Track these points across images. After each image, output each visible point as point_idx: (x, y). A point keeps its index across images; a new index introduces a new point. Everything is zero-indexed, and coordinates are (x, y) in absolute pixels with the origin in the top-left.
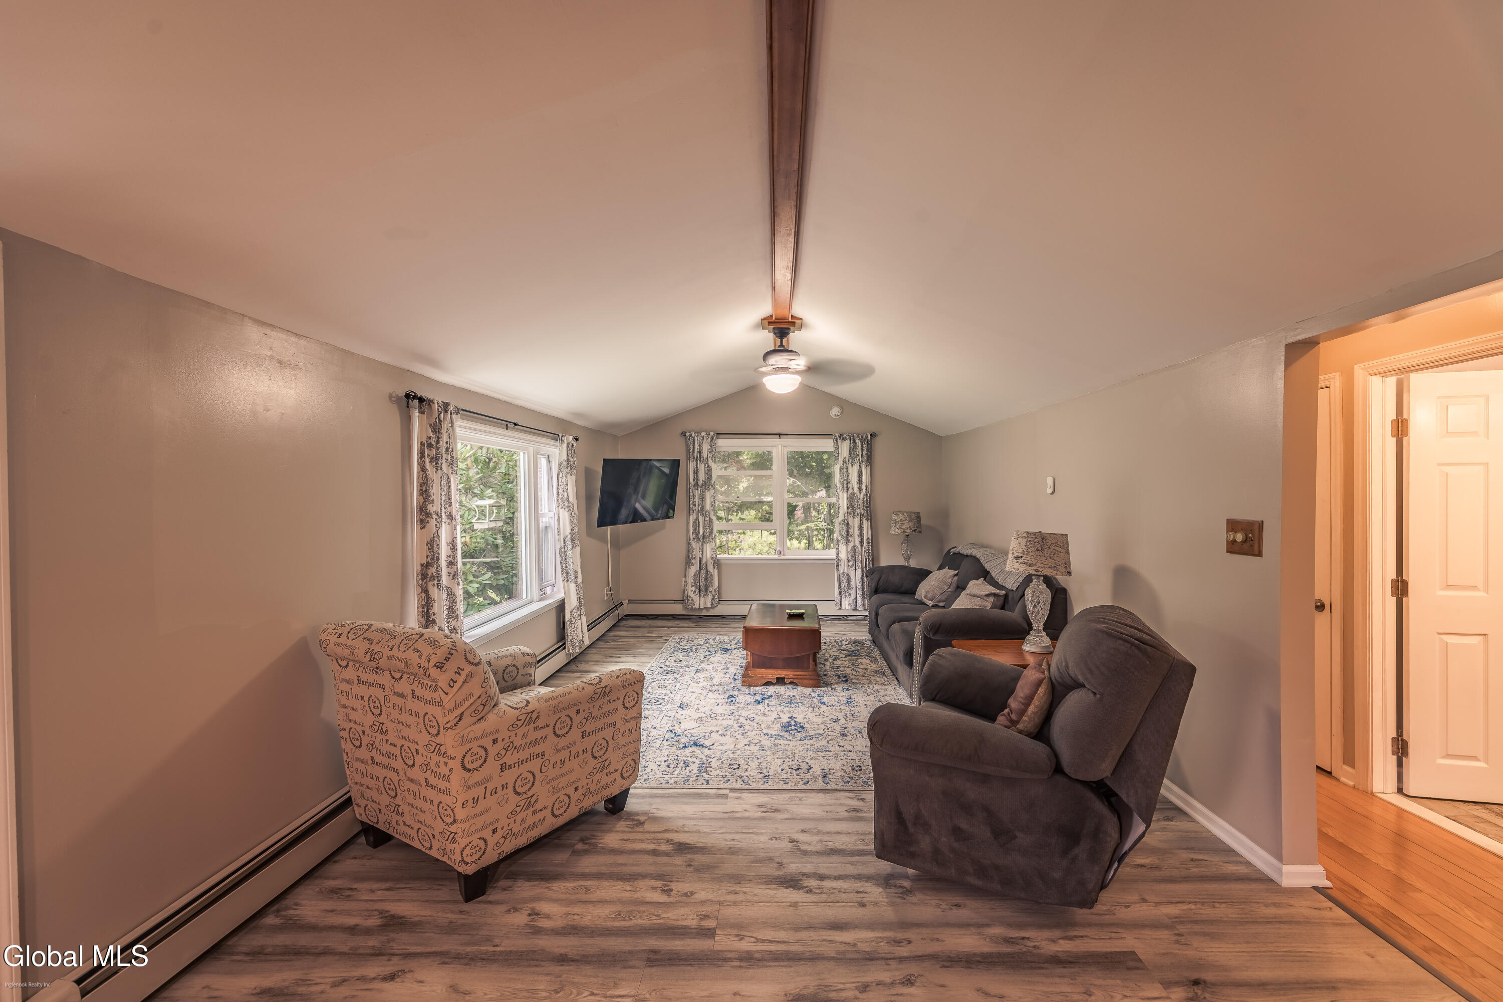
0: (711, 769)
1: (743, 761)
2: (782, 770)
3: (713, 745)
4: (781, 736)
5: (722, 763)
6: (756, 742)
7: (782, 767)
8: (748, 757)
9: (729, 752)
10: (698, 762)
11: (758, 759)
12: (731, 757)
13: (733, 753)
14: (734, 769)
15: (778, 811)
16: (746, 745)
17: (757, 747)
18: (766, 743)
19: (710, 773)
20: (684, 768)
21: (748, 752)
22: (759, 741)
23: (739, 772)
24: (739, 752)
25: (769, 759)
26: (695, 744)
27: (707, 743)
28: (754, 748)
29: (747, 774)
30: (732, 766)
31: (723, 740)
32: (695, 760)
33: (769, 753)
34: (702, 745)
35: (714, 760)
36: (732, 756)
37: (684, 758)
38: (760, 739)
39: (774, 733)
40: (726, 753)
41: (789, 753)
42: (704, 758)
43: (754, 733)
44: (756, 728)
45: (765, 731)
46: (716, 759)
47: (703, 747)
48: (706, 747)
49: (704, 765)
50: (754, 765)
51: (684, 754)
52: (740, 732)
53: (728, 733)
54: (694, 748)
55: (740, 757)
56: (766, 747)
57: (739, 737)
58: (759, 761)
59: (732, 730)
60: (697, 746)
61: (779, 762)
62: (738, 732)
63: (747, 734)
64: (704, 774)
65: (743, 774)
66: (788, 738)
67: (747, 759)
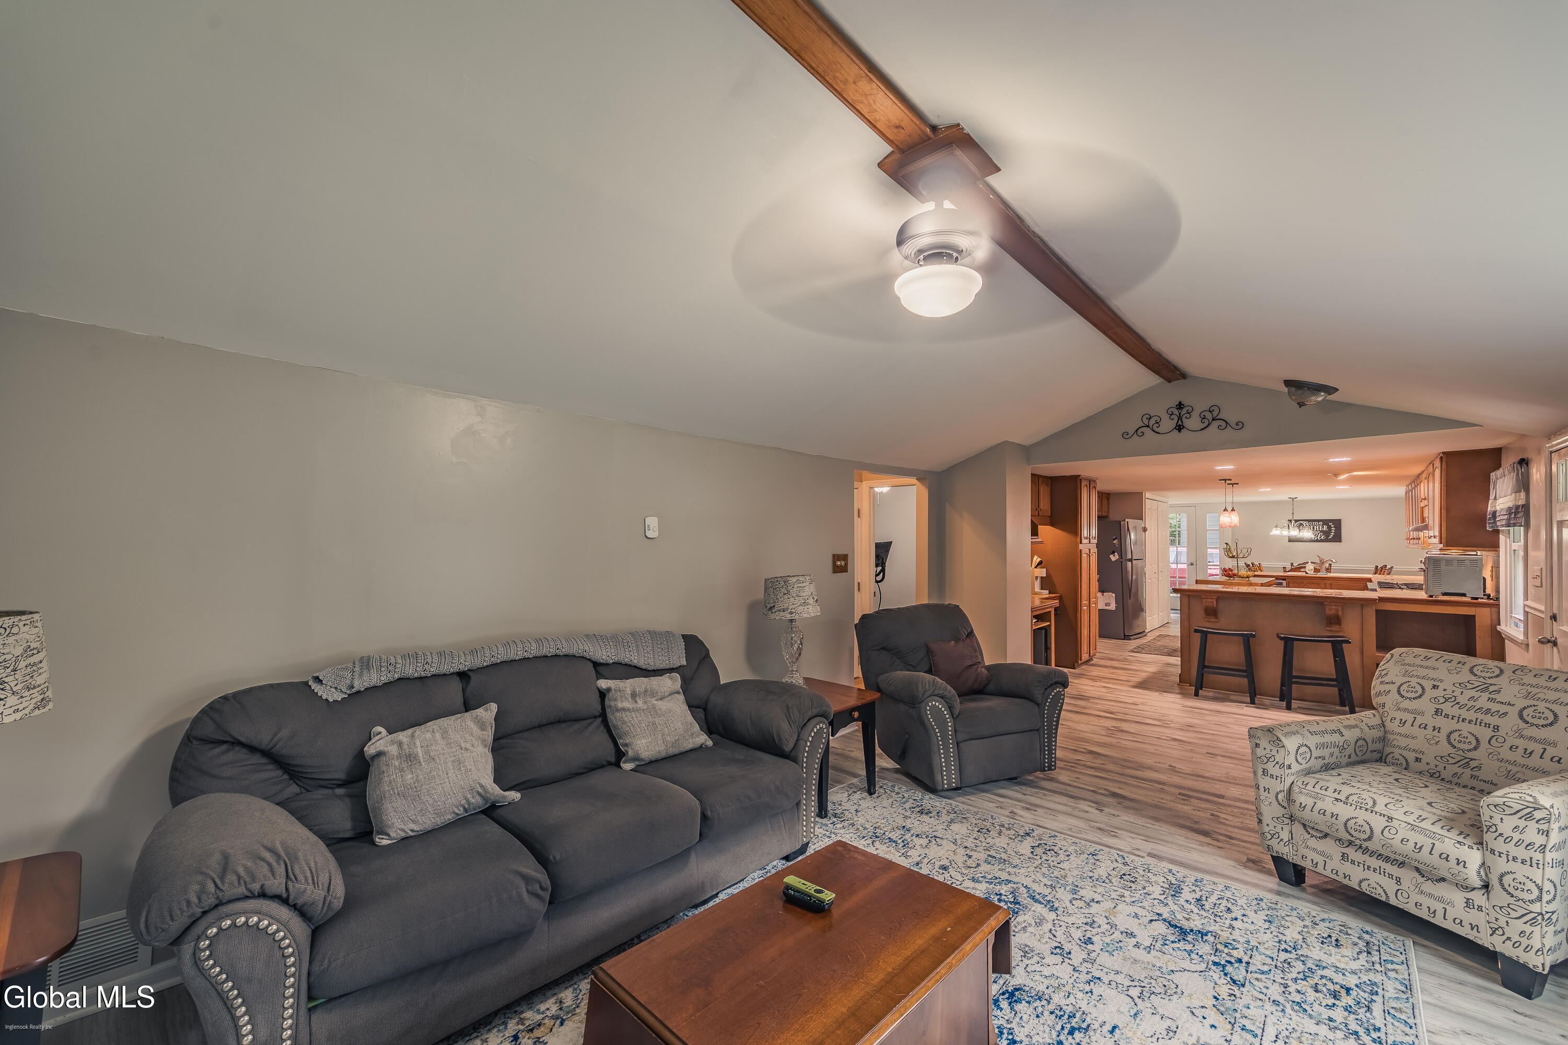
0: (1162, 884)
1: (1114, 880)
2: (1068, 856)
3: (1152, 921)
4: (1033, 898)
5: (1144, 888)
6: (1079, 902)
7: (1066, 858)
8: (1104, 884)
9: (1128, 900)
10: (1182, 901)
11: (1091, 877)
12: (1129, 893)
13: (1123, 896)
14: (1130, 875)
15: (1100, 829)
16: (1097, 902)
17: (1082, 893)
18: (1064, 896)
19: (1166, 881)
20: (1204, 898)
21: (1100, 890)
22: (1074, 902)
23: (1126, 869)
24: (1114, 895)
25: (1075, 873)
26: (1183, 933)
27: (1160, 928)
28: (1087, 893)
29: (1115, 865)
30: (1133, 879)
31: (1133, 925)
32: (1187, 906)
33: (1070, 880)
34: (1172, 926)
35: (1156, 895)
36: (1127, 893)
37: (1205, 914)
38: (1068, 905)
39: (1039, 908)
40: (1133, 899)
41: (1044, 870)
42: (1170, 903)
43: (1071, 920)
44: (1063, 928)
45: (1052, 915)
46: (1152, 897)
47: (1170, 924)
48: (1165, 920)
49: (1173, 893)
50: (1102, 872)
51: (1205, 921)
52: (1095, 931)
53: (1117, 935)
54: (1186, 925)
55: (1115, 888)
56: (1068, 888)
57: (1101, 920)
58: (1091, 874)
59: (1108, 940)
60: (1181, 928)
61: (1065, 865)
62: (1099, 930)
63: (1085, 921)
64: (1174, 882)
65: (1120, 866)
66: (1025, 890)
67: (1107, 881)
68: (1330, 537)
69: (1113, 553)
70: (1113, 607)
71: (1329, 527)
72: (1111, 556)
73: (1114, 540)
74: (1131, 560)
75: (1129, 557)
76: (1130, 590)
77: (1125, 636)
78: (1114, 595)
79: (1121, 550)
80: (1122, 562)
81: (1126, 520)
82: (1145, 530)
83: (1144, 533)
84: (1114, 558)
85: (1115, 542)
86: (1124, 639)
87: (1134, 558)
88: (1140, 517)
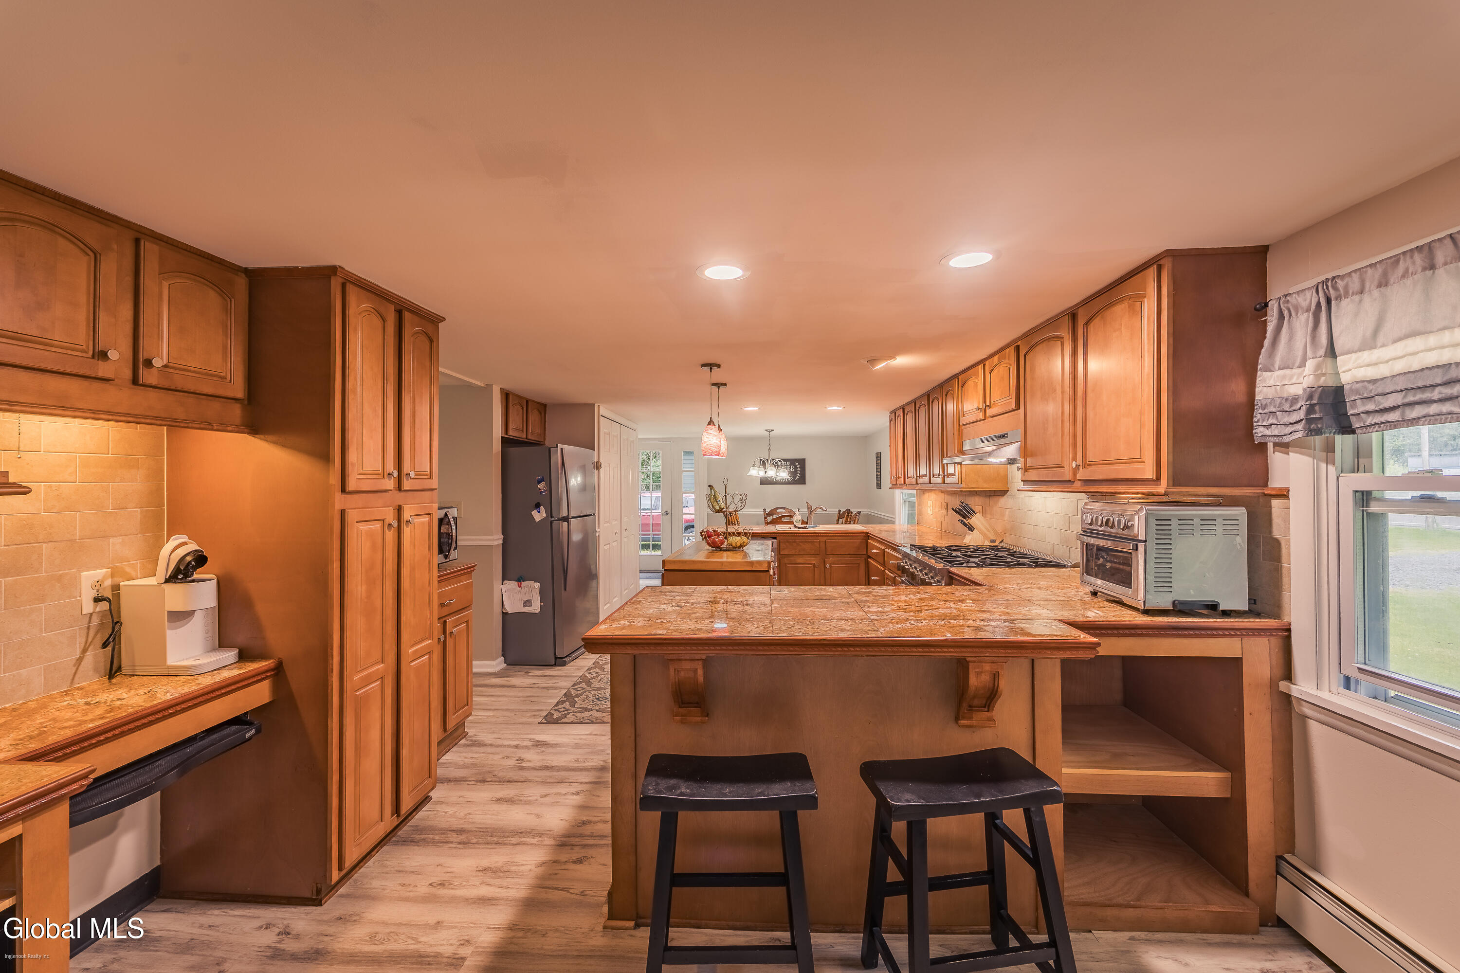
68: (796, 479)
69: (537, 506)
70: (536, 607)
71: (796, 467)
72: (535, 513)
73: (539, 482)
74: (566, 519)
75: (565, 513)
76: (565, 572)
77: (556, 658)
78: (537, 585)
79: (549, 501)
80: (551, 522)
81: (560, 446)
82: (597, 466)
83: (596, 471)
84: (538, 516)
85: (541, 486)
86: (555, 665)
87: (573, 514)
88: (590, 444)
